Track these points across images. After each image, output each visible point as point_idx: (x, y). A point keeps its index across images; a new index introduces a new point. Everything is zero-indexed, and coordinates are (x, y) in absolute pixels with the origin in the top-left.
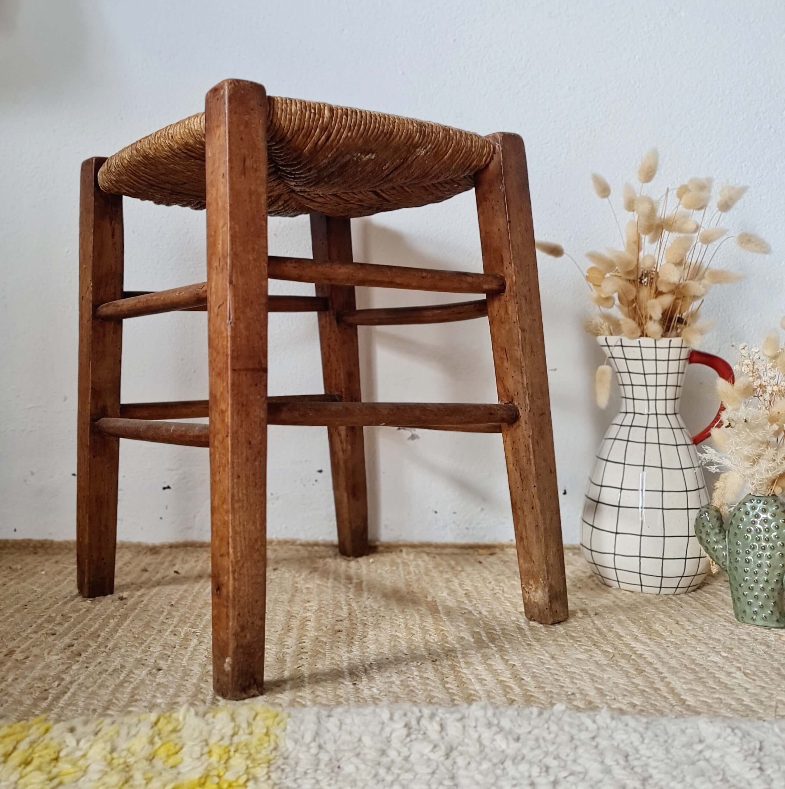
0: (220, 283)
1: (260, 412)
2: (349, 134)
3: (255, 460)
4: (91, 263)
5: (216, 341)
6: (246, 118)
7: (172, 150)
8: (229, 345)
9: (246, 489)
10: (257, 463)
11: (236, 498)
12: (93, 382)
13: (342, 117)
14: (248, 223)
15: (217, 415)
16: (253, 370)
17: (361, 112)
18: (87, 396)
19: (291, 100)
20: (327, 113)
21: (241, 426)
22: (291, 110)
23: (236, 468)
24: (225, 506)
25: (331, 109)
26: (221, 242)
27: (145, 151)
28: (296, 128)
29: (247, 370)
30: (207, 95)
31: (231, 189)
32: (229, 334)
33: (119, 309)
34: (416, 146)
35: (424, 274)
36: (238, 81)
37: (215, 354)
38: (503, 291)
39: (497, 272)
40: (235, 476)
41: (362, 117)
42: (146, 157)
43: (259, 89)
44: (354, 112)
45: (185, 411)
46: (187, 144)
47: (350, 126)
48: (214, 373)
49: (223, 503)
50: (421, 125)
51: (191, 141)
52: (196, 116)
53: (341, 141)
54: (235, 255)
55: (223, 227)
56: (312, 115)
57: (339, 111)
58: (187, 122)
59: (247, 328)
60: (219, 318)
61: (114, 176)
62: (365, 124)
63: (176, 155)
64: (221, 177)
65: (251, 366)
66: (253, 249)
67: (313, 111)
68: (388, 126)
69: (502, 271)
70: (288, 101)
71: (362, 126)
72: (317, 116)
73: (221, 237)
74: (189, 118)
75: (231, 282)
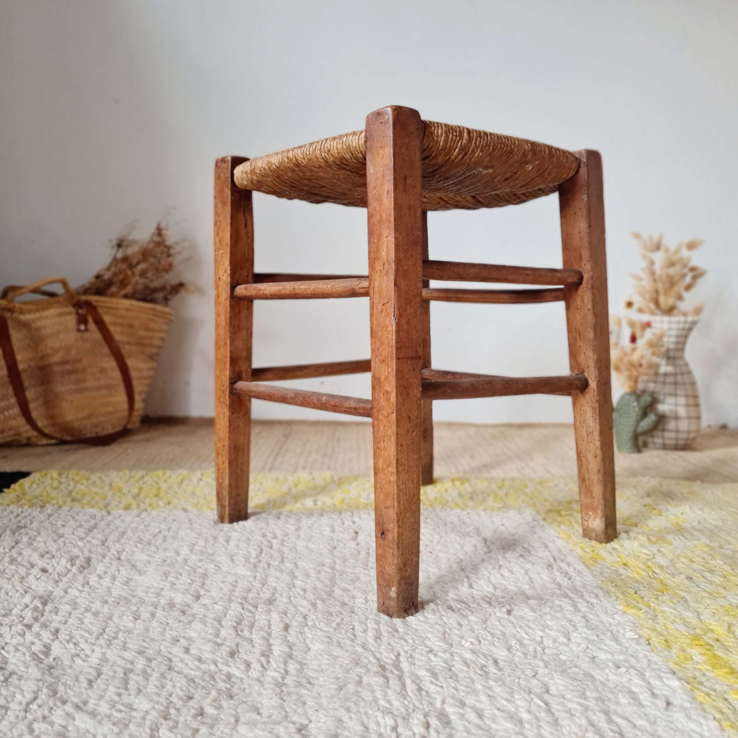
0: (385, 284)
1: (417, 391)
2: (481, 154)
3: (413, 431)
4: (229, 250)
5: (381, 334)
6: (406, 141)
7: (326, 162)
8: (394, 337)
9: (407, 454)
10: (415, 434)
11: (400, 462)
12: (231, 352)
13: (476, 139)
14: (408, 234)
15: (381, 395)
16: (412, 358)
17: (491, 134)
18: (226, 362)
19: (437, 123)
20: (465, 135)
21: (404, 404)
22: (438, 133)
23: (400, 438)
24: (390, 469)
25: (469, 132)
26: (385, 250)
27: (297, 160)
28: (440, 148)
29: (408, 358)
30: (368, 117)
31: (395, 204)
32: (394, 328)
33: (261, 292)
34: (526, 163)
35: (529, 272)
36: (400, 107)
37: (378, 344)
38: (580, 282)
39: (576, 267)
40: (400, 445)
41: (491, 138)
42: (297, 164)
43: (415, 114)
44: (485, 133)
45: (299, 373)
46: (342, 158)
47: (482, 146)
48: (377, 360)
49: (389, 466)
50: (533, 144)
51: (348, 156)
52: (354, 133)
53: (473, 159)
54: (398, 261)
55: (387, 237)
56: (454, 137)
57: (475, 133)
58: (344, 139)
59: (408, 323)
60: (383, 314)
61: (257, 177)
62: (494, 145)
63: (329, 166)
64: (385, 193)
65: (410, 355)
66: (412, 256)
67: (455, 134)
68: (511, 146)
69: (580, 267)
70: (436, 125)
71: (491, 147)
72: (458, 138)
73: (385, 245)
74: (346, 135)
75: (396, 285)
